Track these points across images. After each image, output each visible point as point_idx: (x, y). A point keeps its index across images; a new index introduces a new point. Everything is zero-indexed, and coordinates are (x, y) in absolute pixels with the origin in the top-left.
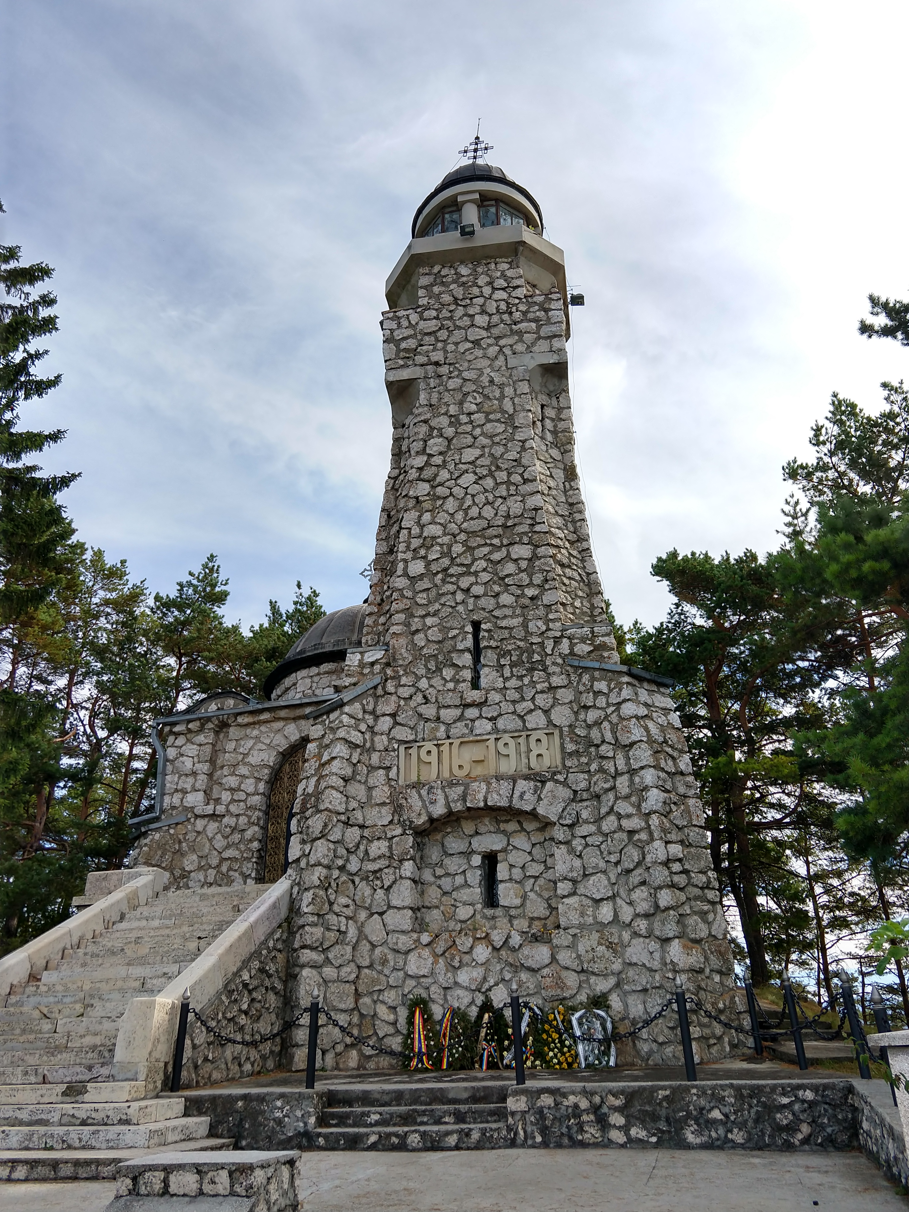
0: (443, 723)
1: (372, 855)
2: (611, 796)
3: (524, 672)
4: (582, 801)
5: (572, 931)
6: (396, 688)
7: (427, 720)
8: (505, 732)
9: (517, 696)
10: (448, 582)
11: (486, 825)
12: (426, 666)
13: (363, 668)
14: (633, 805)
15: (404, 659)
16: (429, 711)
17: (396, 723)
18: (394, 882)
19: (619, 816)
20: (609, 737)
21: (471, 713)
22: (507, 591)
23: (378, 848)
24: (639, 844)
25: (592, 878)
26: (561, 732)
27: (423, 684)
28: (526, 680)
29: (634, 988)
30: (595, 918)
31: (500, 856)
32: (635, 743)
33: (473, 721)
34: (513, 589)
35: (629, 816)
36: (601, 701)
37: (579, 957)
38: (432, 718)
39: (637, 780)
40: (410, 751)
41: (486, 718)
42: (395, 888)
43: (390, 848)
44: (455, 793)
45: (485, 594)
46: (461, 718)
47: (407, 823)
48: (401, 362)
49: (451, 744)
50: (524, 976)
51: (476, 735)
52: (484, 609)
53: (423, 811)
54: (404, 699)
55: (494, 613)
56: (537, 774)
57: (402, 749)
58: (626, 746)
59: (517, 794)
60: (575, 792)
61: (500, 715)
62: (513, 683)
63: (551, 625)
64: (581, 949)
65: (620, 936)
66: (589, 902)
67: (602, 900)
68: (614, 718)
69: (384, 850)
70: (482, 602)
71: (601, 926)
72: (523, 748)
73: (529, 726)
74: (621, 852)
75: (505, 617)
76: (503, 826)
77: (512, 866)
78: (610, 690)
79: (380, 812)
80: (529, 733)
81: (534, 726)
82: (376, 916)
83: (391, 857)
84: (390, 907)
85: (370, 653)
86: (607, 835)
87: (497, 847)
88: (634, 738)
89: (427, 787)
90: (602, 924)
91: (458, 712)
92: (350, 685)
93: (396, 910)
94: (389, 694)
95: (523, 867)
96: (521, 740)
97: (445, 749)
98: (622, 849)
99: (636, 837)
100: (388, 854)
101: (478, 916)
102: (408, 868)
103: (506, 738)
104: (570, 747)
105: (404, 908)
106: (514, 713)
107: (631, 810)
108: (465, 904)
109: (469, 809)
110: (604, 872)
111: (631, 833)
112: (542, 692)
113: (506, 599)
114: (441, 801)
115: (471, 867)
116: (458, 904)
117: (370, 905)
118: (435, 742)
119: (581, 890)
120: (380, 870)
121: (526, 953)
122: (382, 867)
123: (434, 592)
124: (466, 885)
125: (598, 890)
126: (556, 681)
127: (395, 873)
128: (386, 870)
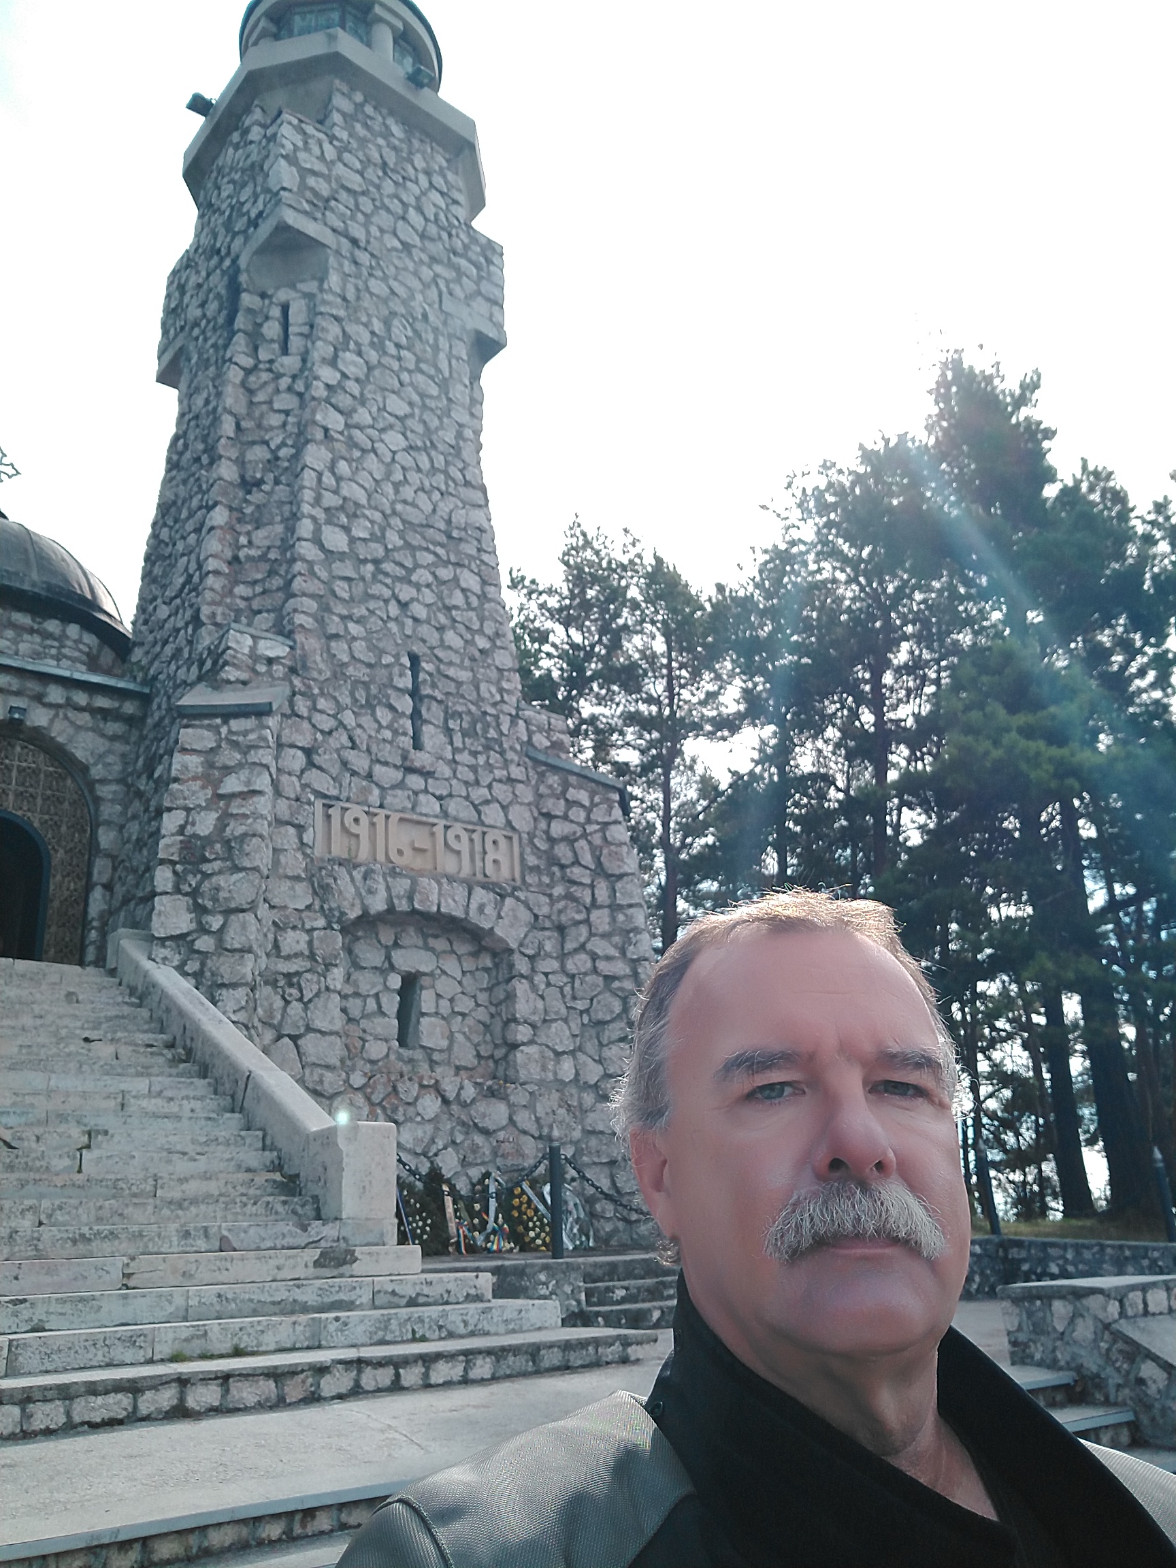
0: (377, 784)
1: (285, 951)
2: (584, 930)
3: (480, 748)
4: (544, 929)
5: (530, 1088)
6: (310, 711)
7: (354, 773)
8: (456, 819)
9: (471, 777)
10: (381, 582)
11: (411, 937)
12: (352, 694)
13: (255, 661)
14: (615, 946)
15: (320, 672)
16: (360, 762)
17: (311, 764)
18: (317, 995)
19: (594, 957)
20: (587, 859)
21: (415, 781)
22: (454, 628)
23: (294, 941)
24: (620, 993)
25: (554, 1025)
26: (520, 839)
27: (348, 718)
28: (481, 760)
29: (596, 1160)
30: (555, 1074)
31: (425, 981)
32: (626, 874)
33: (416, 793)
34: (461, 627)
35: (608, 958)
36: (579, 815)
37: (538, 1120)
38: (361, 772)
39: (621, 917)
40: (331, 811)
41: (433, 795)
42: (319, 1002)
43: (310, 943)
44: (401, 886)
45: (428, 622)
46: (401, 785)
47: (337, 914)
48: (307, 207)
49: (387, 817)
50: (479, 1139)
51: (421, 814)
52: (424, 641)
53: (357, 902)
54: (322, 732)
55: (436, 651)
56: (495, 884)
57: (319, 804)
58: (613, 875)
59: (474, 906)
60: (536, 917)
61: (450, 795)
62: (464, 758)
63: (506, 697)
64: (540, 1111)
65: (580, 1099)
66: (551, 1055)
67: (564, 1053)
68: (597, 840)
69: (303, 947)
70: (424, 630)
71: (561, 1085)
72: (478, 848)
73: (487, 821)
74: (592, 1000)
75: (451, 663)
76: (432, 942)
77: (439, 996)
78: (593, 805)
79: (292, 888)
80: (485, 829)
81: (492, 823)
82: (286, 1040)
83: (312, 957)
84: (309, 1029)
85: (269, 643)
86: (573, 977)
87: (423, 968)
88: (627, 869)
89: (363, 869)
90: (562, 1082)
91: (399, 775)
92: (238, 681)
93: (319, 1035)
94: (298, 716)
95: (452, 1000)
96: (476, 836)
97: (380, 820)
98: (596, 996)
99: (616, 984)
100: (307, 953)
101: (392, 1057)
102: (337, 977)
103: (458, 828)
104: (532, 860)
105: (331, 1033)
106: (467, 798)
107: (613, 952)
108: (377, 1038)
109: (414, 912)
110: (566, 1020)
111: (609, 979)
112: (500, 781)
113: (451, 637)
114: (382, 894)
115: (387, 988)
116: (368, 1038)
117: (281, 1023)
118: (366, 809)
119: (542, 1039)
120: (298, 974)
121: (482, 1109)
122: (301, 970)
123: (359, 589)
124: (381, 1012)
125: (561, 1041)
126: (517, 772)
127: (319, 982)
128: (308, 976)
